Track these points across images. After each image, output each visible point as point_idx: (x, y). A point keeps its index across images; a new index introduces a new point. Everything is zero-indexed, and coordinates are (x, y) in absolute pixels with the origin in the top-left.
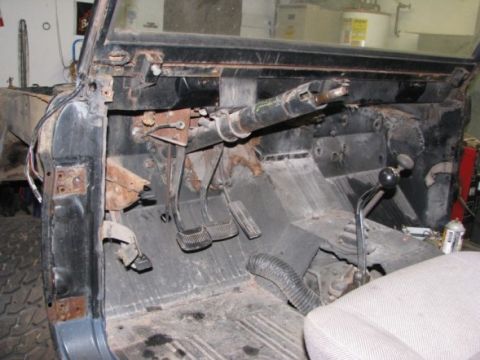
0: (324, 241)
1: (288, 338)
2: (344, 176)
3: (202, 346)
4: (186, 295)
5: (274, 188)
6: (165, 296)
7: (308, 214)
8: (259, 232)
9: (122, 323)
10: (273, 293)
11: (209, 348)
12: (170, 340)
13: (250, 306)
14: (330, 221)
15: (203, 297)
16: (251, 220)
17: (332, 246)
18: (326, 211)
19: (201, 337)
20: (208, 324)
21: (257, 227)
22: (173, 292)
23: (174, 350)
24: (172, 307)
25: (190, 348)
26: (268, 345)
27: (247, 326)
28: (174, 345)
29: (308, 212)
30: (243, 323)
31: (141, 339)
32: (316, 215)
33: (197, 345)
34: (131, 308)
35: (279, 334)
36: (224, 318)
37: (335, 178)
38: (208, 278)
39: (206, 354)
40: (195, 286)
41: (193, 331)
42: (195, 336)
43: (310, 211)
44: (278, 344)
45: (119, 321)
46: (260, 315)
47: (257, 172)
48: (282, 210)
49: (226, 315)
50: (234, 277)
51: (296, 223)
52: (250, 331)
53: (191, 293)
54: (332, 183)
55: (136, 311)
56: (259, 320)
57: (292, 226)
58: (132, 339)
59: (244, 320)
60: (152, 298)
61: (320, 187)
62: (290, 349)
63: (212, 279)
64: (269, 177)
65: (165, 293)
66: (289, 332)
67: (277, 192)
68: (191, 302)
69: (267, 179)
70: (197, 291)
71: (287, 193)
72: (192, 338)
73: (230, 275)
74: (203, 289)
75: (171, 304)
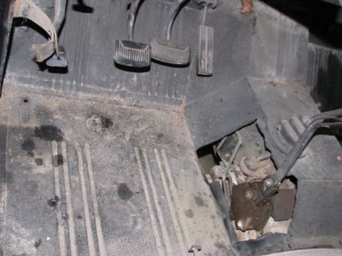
0: (264, 117)
1: (170, 192)
2: (328, 49)
3: (85, 161)
4: (110, 93)
5: (253, 33)
6: (89, 86)
7: (270, 76)
8: (210, 71)
9: (30, 96)
10: (192, 132)
11: (90, 167)
12: (60, 139)
13: (160, 136)
14: (285, 95)
15: (125, 103)
16: (211, 54)
17: (267, 128)
18: (287, 81)
19: (91, 149)
20: (109, 137)
21: (211, 66)
22: (99, 85)
23: (56, 153)
24: (89, 100)
25: (71, 159)
26: (146, 192)
27: (142, 158)
28: (59, 147)
29: (271, 73)
30: (140, 152)
31: (34, 124)
32: (276, 80)
33: (80, 158)
34: (49, 84)
35: (165, 183)
36: (128, 138)
37: (319, 47)
38: (141, 86)
39: (81, 173)
40: (124, 89)
41: (88, 139)
42: (87, 146)
43: (274, 73)
44: (155, 197)
45: (29, 92)
46: (163, 151)
47: (246, 9)
48: (247, 59)
49: (132, 135)
50: (167, 96)
51: (251, 79)
52: (140, 166)
53: (116, 94)
54: (314, 50)
55: (53, 89)
56: (158, 157)
57: (246, 79)
58: (26, 119)
59: (144, 150)
60: (74, 83)
61: (298, 54)
62: (163, 209)
63: (144, 88)
64: (255, 19)
65: (90, 83)
66: (176, 185)
67: (254, 38)
68: (110, 102)
69: (252, 20)
70: (123, 95)
71: (262, 45)
72: (82, 147)
73: (164, 92)
74: (130, 95)
75: (90, 95)
